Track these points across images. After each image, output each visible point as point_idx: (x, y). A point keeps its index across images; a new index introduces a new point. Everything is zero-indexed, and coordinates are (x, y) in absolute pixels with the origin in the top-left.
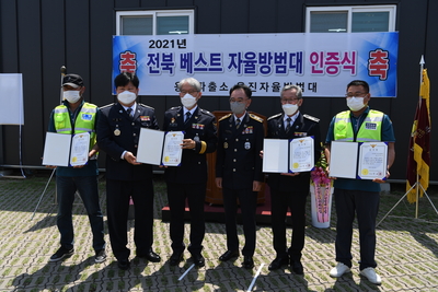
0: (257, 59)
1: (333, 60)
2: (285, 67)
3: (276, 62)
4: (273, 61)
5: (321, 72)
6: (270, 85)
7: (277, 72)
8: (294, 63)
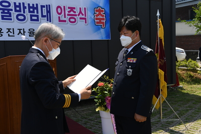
0: (12, 7)
1: (72, 13)
2: (37, 16)
3: (30, 12)
4: (27, 10)
5: (65, 21)
6: (27, 31)
7: (32, 20)
8: (45, 14)
